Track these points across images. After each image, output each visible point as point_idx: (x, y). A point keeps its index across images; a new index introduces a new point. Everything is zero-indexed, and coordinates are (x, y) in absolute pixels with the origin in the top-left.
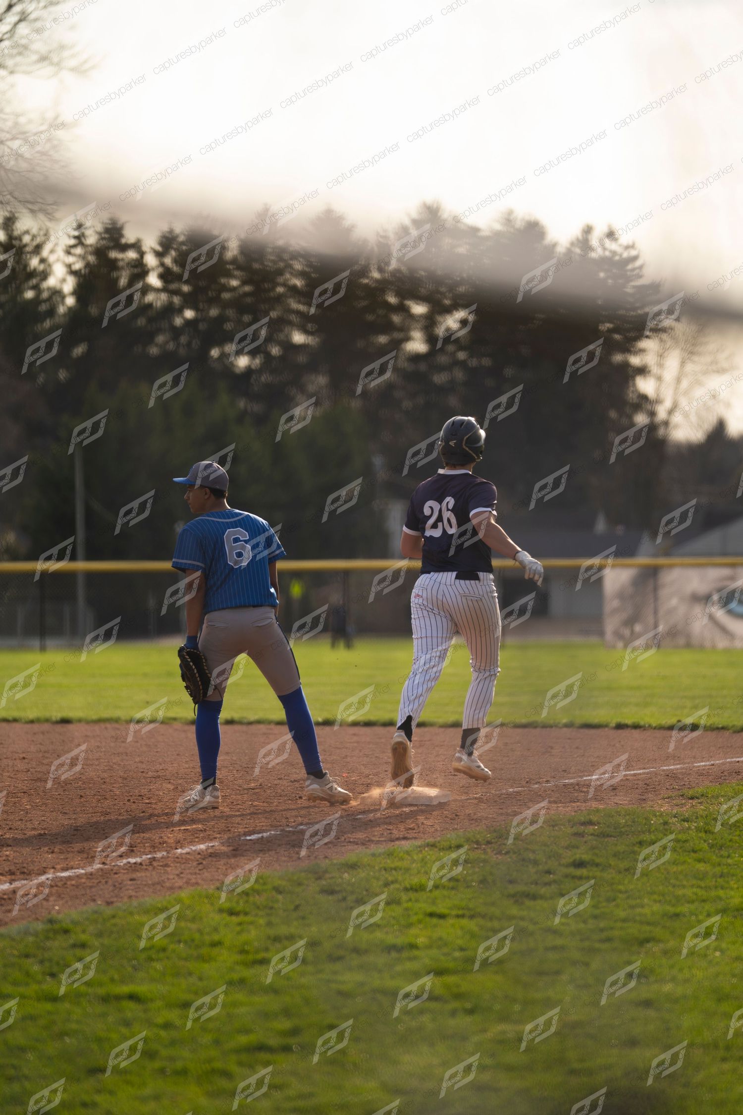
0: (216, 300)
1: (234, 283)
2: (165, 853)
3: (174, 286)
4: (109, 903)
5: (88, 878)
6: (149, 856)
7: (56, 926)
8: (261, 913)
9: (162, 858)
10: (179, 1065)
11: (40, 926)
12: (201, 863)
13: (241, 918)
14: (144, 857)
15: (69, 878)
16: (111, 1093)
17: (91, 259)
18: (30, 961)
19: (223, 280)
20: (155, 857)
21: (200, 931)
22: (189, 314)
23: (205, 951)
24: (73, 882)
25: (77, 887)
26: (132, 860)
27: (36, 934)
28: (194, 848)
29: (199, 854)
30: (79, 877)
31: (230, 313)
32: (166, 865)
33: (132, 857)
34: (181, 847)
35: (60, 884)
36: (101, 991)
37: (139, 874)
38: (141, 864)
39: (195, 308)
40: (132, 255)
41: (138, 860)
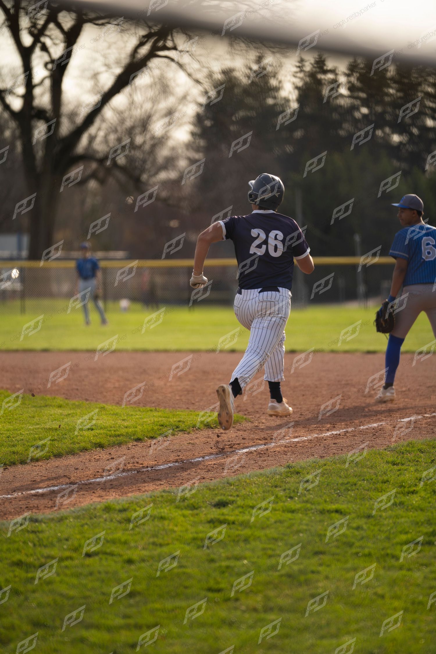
0: (381, 102)
1: (391, 91)
2: (353, 429)
3: (356, 94)
4: (322, 457)
5: (309, 442)
6: (344, 430)
7: (292, 470)
8: (411, 464)
9: (352, 431)
10: (366, 551)
11: (283, 470)
12: (375, 435)
13: (400, 467)
14: (341, 431)
15: (298, 442)
16: (328, 566)
17: (308, 79)
18: (277, 489)
19: (386, 90)
20: (347, 431)
21: (375, 474)
22: (365, 110)
23: (379, 485)
24: (301, 445)
25: (303, 447)
26: (334, 433)
27: (281, 474)
28: (370, 426)
29: (373, 429)
30: (304, 441)
31: (389, 109)
32: (354, 436)
33: (334, 431)
34: (363, 425)
35: (293, 445)
36: (320, 507)
37: (338, 441)
38: (339, 435)
39: (368, 106)
40: (330, 76)
41: (338, 432)
